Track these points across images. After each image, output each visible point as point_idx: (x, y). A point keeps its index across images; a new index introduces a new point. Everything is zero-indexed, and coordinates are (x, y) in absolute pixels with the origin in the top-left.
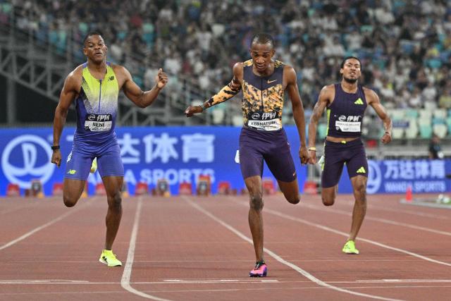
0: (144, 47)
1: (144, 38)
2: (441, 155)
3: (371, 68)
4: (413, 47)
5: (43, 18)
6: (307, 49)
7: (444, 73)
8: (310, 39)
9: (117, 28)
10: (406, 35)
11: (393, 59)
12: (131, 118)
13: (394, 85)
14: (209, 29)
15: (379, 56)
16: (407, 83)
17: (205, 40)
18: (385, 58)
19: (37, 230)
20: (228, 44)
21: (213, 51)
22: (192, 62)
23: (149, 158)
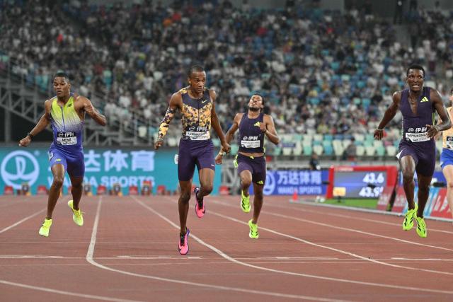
0: (105, 88)
1: (105, 81)
2: (318, 167)
3: (268, 104)
4: (299, 90)
5: (32, 66)
6: (222, 90)
7: (321, 108)
8: (225, 83)
9: (85, 74)
10: (294, 80)
11: (285, 97)
12: (94, 139)
13: (285, 116)
14: (151, 75)
15: (274, 95)
16: (294, 115)
17: (148, 83)
18: (278, 97)
19: (26, 219)
20: (165, 85)
21: (154, 91)
22: (139, 98)
23: (107, 168)
